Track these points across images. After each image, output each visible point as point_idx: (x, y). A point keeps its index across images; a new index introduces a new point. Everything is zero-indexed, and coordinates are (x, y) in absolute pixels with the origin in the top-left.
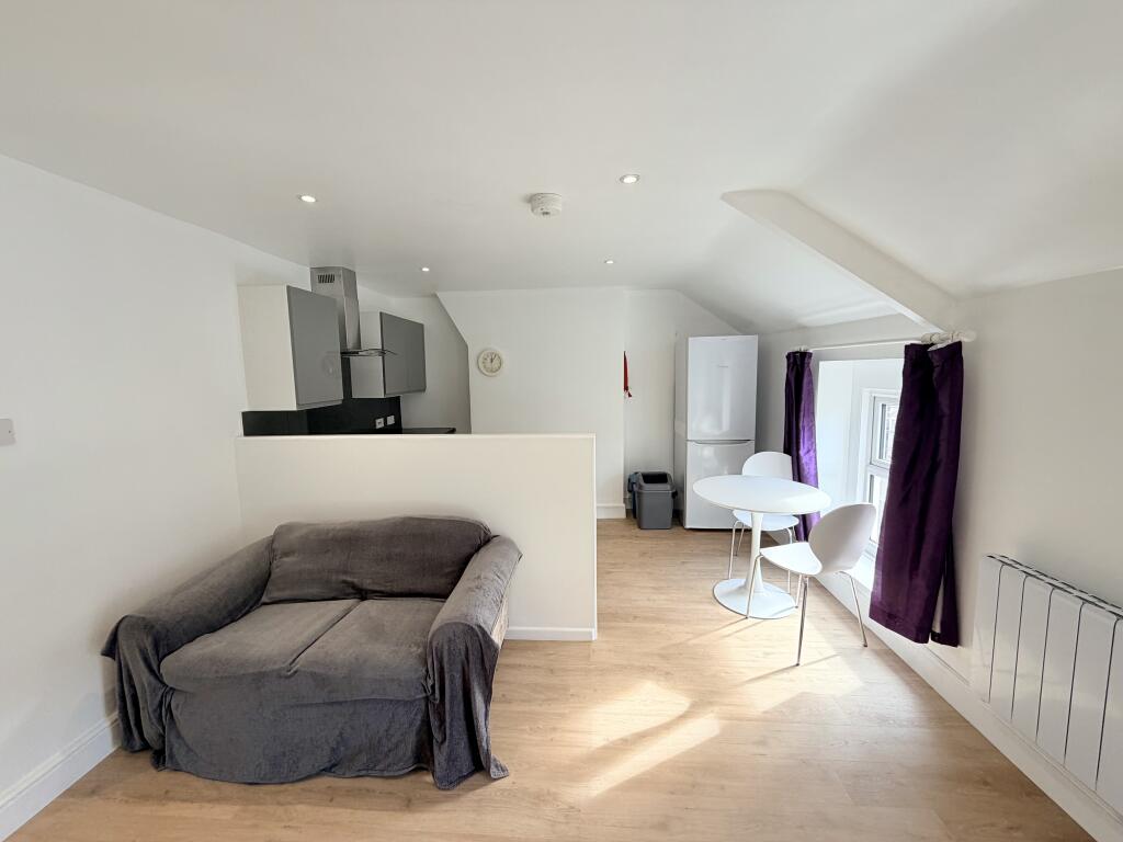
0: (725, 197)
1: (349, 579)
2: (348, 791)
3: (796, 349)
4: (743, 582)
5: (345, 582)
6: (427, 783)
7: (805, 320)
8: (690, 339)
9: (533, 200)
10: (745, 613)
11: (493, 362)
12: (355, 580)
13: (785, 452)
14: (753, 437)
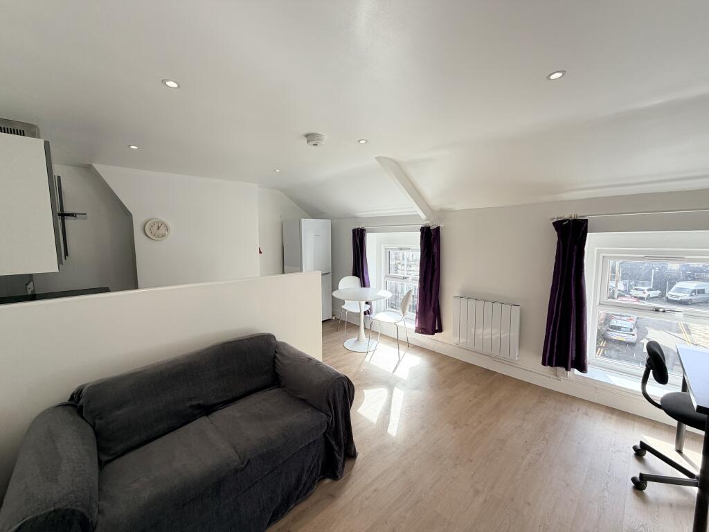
0: (378, 159)
1: (194, 403)
2: (292, 521)
3: (357, 227)
4: (356, 339)
5: (192, 406)
6: (329, 483)
7: (359, 214)
8: (303, 220)
9: (311, 137)
10: (366, 351)
11: (157, 230)
12: (201, 402)
13: (354, 275)
14: (330, 271)
